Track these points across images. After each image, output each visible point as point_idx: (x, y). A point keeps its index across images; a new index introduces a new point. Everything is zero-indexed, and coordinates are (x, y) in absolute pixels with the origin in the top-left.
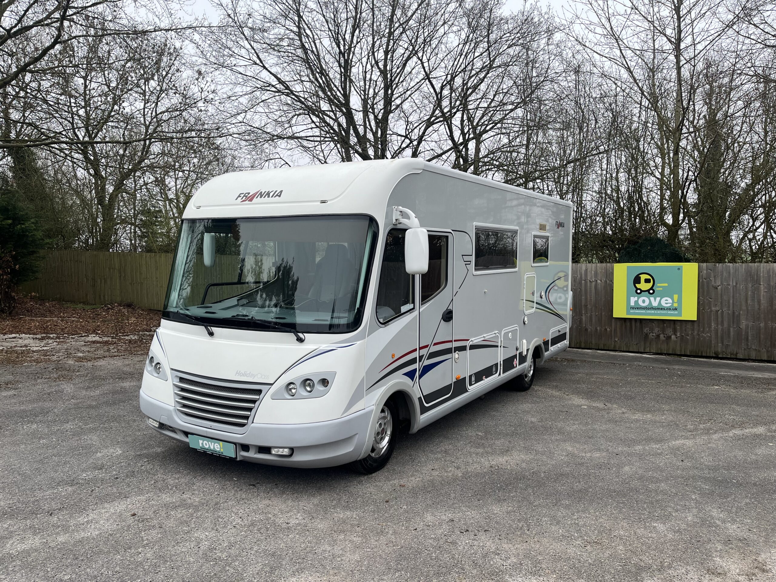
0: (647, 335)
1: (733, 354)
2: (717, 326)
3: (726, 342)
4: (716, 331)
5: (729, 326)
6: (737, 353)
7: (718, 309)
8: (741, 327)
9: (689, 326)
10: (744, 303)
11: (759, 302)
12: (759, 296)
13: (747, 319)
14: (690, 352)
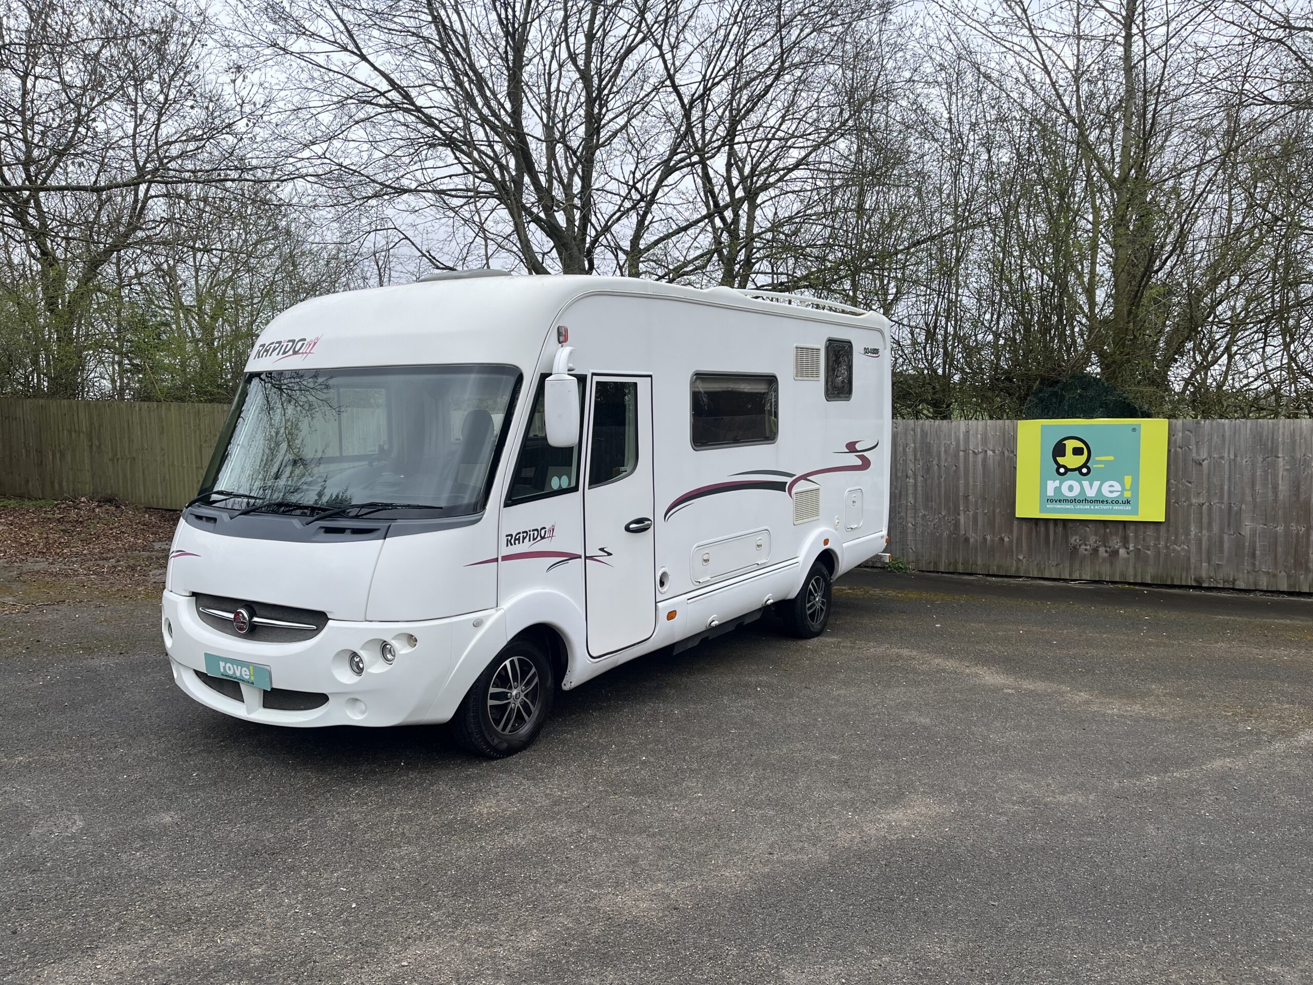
0: (1075, 549)
1: (1228, 582)
2: (1201, 532)
3: (1215, 561)
4: (1199, 541)
5: (1222, 530)
6: (1234, 580)
7: (1201, 501)
8: (1243, 533)
9: (1150, 532)
10: (1248, 491)
11: (1275, 488)
12: (1275, 476)
13: (1253, 519)
14: (1153, 578)
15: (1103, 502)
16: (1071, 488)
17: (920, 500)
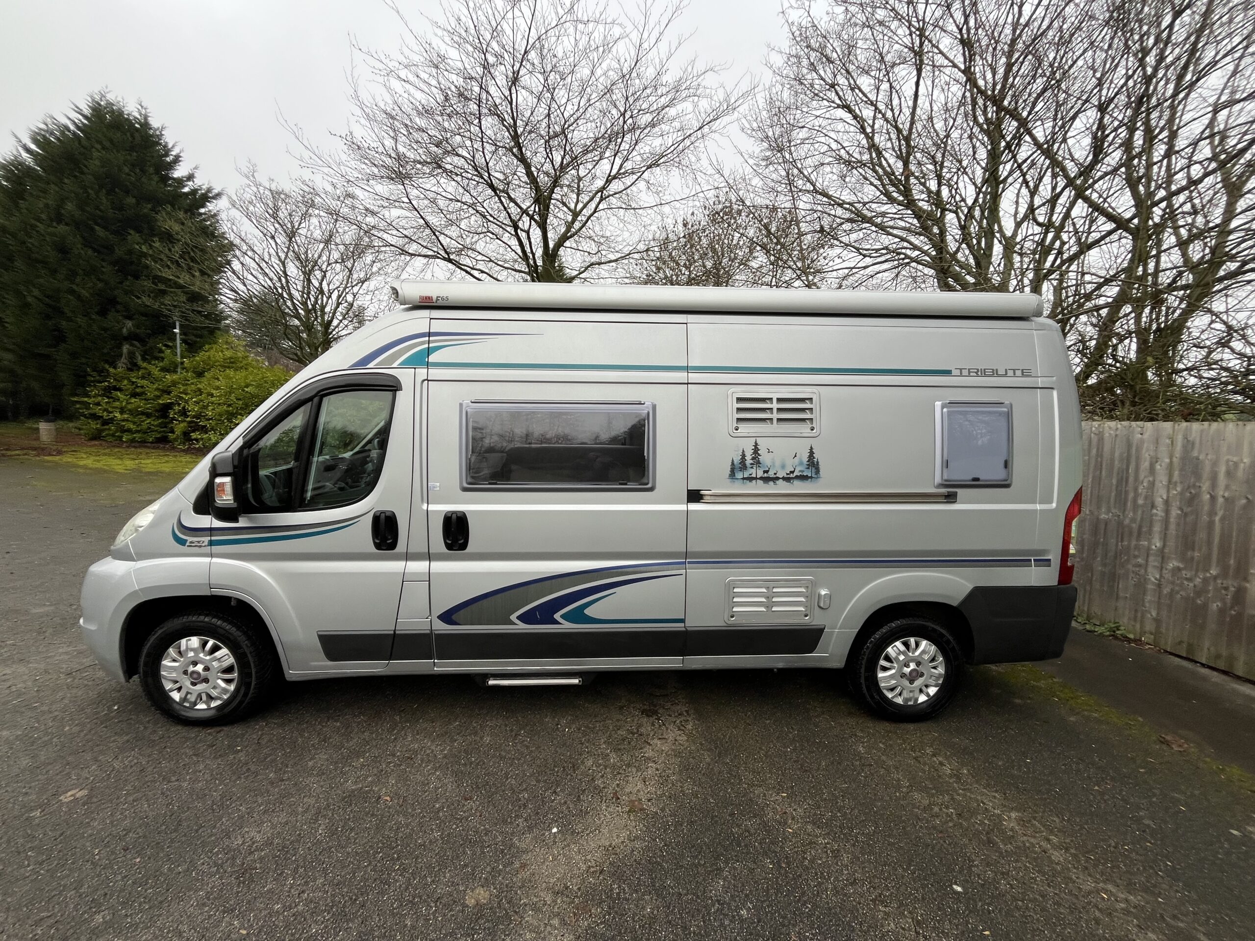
17: (1171, 543)
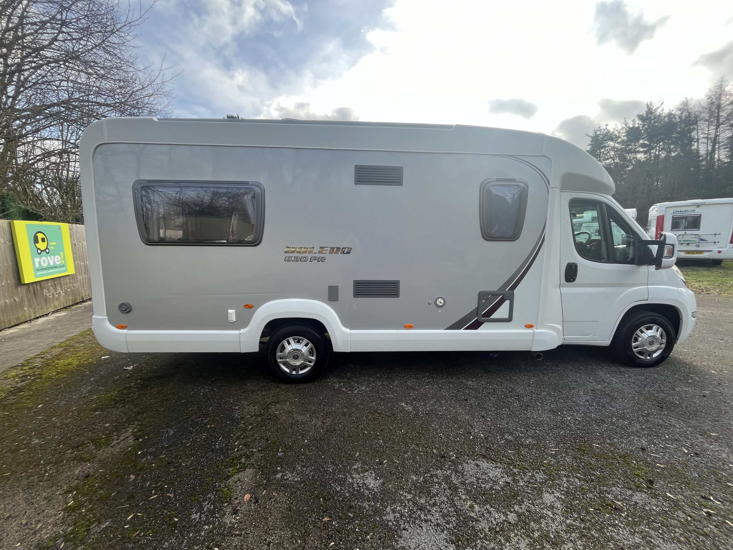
9: (71, 279)
14: (72, 301)
15: (56, 267)
16: (44, 261)
